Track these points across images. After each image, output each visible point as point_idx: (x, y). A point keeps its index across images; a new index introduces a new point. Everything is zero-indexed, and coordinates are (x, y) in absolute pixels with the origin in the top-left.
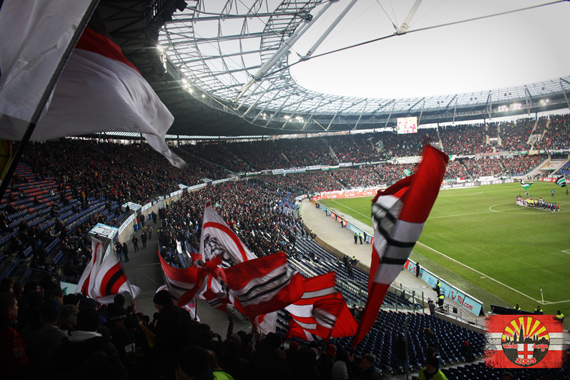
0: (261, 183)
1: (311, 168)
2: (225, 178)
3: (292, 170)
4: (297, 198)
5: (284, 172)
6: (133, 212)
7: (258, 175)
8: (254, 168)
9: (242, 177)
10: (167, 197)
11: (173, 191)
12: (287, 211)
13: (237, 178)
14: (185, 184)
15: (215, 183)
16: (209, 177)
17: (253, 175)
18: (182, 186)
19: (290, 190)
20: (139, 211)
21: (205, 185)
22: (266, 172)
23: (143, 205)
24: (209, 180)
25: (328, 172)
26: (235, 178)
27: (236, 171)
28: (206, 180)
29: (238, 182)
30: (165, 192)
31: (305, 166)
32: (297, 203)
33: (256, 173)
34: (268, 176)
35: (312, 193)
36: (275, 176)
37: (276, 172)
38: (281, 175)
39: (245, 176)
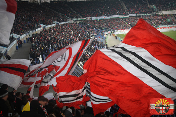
0: (85, 24)
1: (113, 17)
2: (66, 21)
3: (103, 18)
4: (105, 33)
5: (99, 18)
6: (15, 39)
7: (84, 20)
8: (82, 16)
9: (75, 21)
10: (34, 31)
11: (38, 27)
12: (100, 40)
13: (73, 22)
14: (44, 24)
15: (60, 24)
16: (57, 21)
17: (81, 20)
18: (42, 25)
19: (101, 29)
20: (19, 38)
21: (55, 25)
22: (88, 18)
23: (21, 35)
24: (57, 22)
25: (122, 19)
26: (71, 21)
27: (72, 18)
28: (56, 22)
29: (73, 24)
30: (33, 28)
31: (110, 15)
32: (105, 36)
33: (83, 19)
34: (90, 20)
35: (114, 30)
36: (94, 21)
37: (94, 18)
38: (97, 20)
39: (77, 20)
